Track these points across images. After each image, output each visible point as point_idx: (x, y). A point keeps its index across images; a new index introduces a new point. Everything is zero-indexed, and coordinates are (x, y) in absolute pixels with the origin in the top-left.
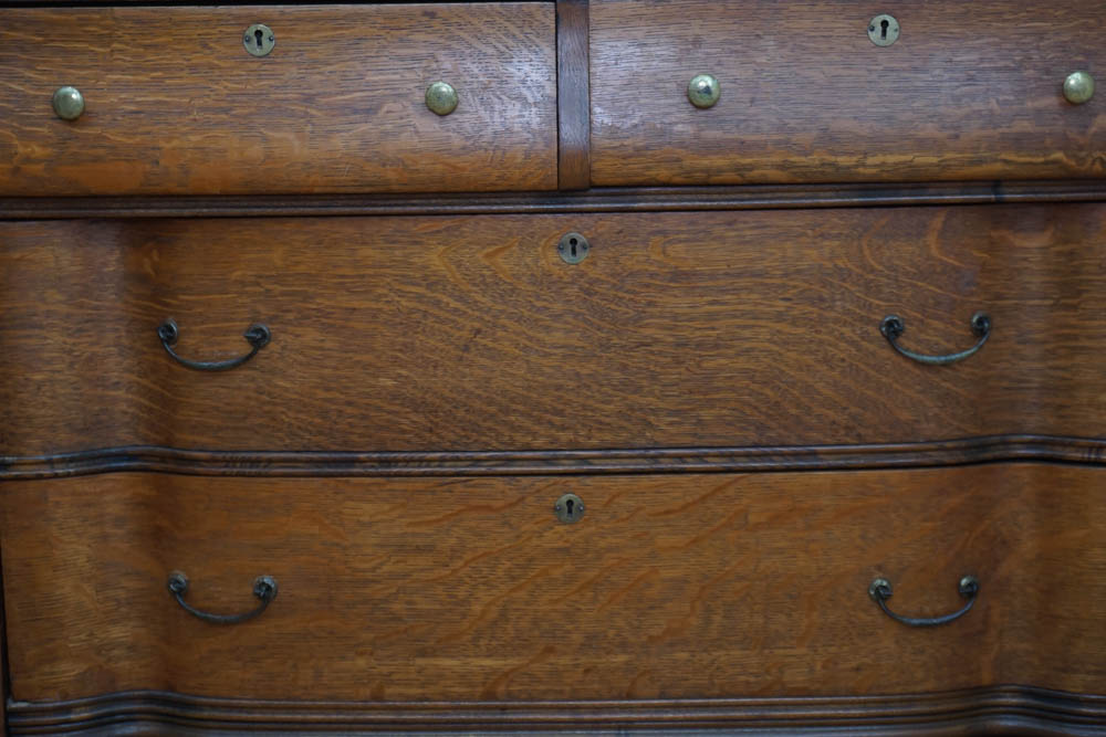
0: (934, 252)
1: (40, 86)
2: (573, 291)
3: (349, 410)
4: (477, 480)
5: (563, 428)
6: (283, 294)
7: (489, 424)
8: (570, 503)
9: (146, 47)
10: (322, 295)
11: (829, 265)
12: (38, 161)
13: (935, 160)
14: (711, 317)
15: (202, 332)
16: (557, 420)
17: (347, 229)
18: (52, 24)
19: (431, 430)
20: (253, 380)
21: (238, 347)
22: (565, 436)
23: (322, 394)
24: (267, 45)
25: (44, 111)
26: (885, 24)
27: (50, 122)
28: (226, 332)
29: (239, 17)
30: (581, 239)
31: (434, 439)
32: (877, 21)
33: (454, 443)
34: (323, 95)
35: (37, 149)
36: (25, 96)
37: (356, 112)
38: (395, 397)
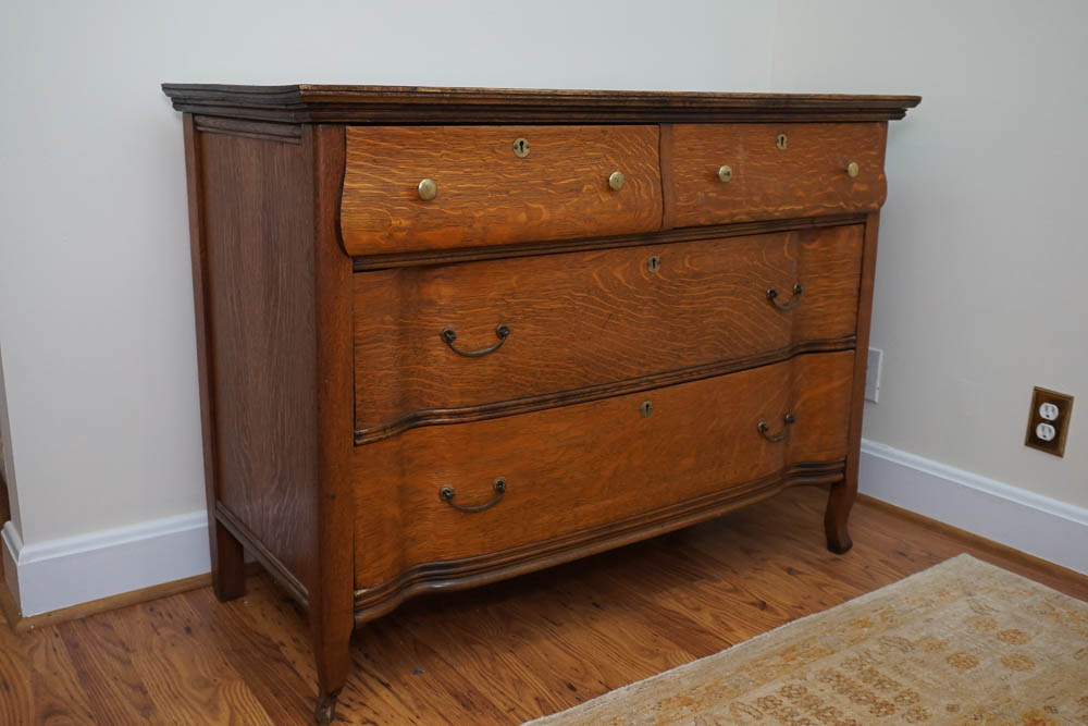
0: (786, 254)
1: (401, 179)
2: (653, 288)
3: (547, 369)
4: (608, 400)
5: (644, 365)
6: (517, 304)
7: (612, 368)
8: (647, 406)
9: (461, 152)
10: (535, 303)
11: (750, 264)
12: (403, 229)
13: (801, 207)
14: (707, 296)
15: (471, 333)
16: (642, 361)
17: (549, 261)
18: (409, 137)
19: (585, 376)
20: (498, 359)
21: (490, 340)
22: (645, 370)
23: (534, 362)
24: (526, 151)
25: (404, 195)
26: (783, 139)
27: (410, 203)
28: (484, 331)
29: (510, 133)
30: (657, 259)
31: (586, 380)
32: (779, 138)
33: (595, 381)
34: (554, 181)
35: (403, 221)
36: (394, 185)
37: (571, 190)
38: (570, 359)
